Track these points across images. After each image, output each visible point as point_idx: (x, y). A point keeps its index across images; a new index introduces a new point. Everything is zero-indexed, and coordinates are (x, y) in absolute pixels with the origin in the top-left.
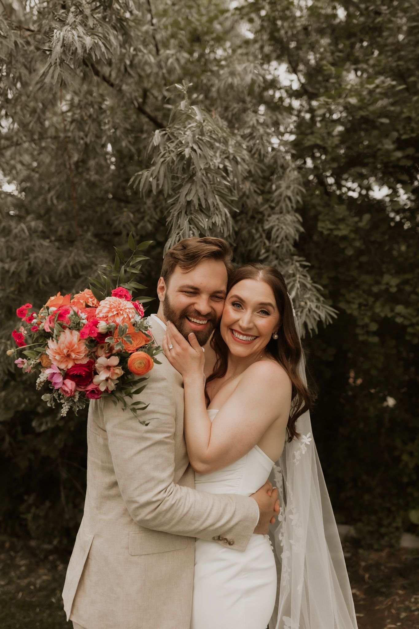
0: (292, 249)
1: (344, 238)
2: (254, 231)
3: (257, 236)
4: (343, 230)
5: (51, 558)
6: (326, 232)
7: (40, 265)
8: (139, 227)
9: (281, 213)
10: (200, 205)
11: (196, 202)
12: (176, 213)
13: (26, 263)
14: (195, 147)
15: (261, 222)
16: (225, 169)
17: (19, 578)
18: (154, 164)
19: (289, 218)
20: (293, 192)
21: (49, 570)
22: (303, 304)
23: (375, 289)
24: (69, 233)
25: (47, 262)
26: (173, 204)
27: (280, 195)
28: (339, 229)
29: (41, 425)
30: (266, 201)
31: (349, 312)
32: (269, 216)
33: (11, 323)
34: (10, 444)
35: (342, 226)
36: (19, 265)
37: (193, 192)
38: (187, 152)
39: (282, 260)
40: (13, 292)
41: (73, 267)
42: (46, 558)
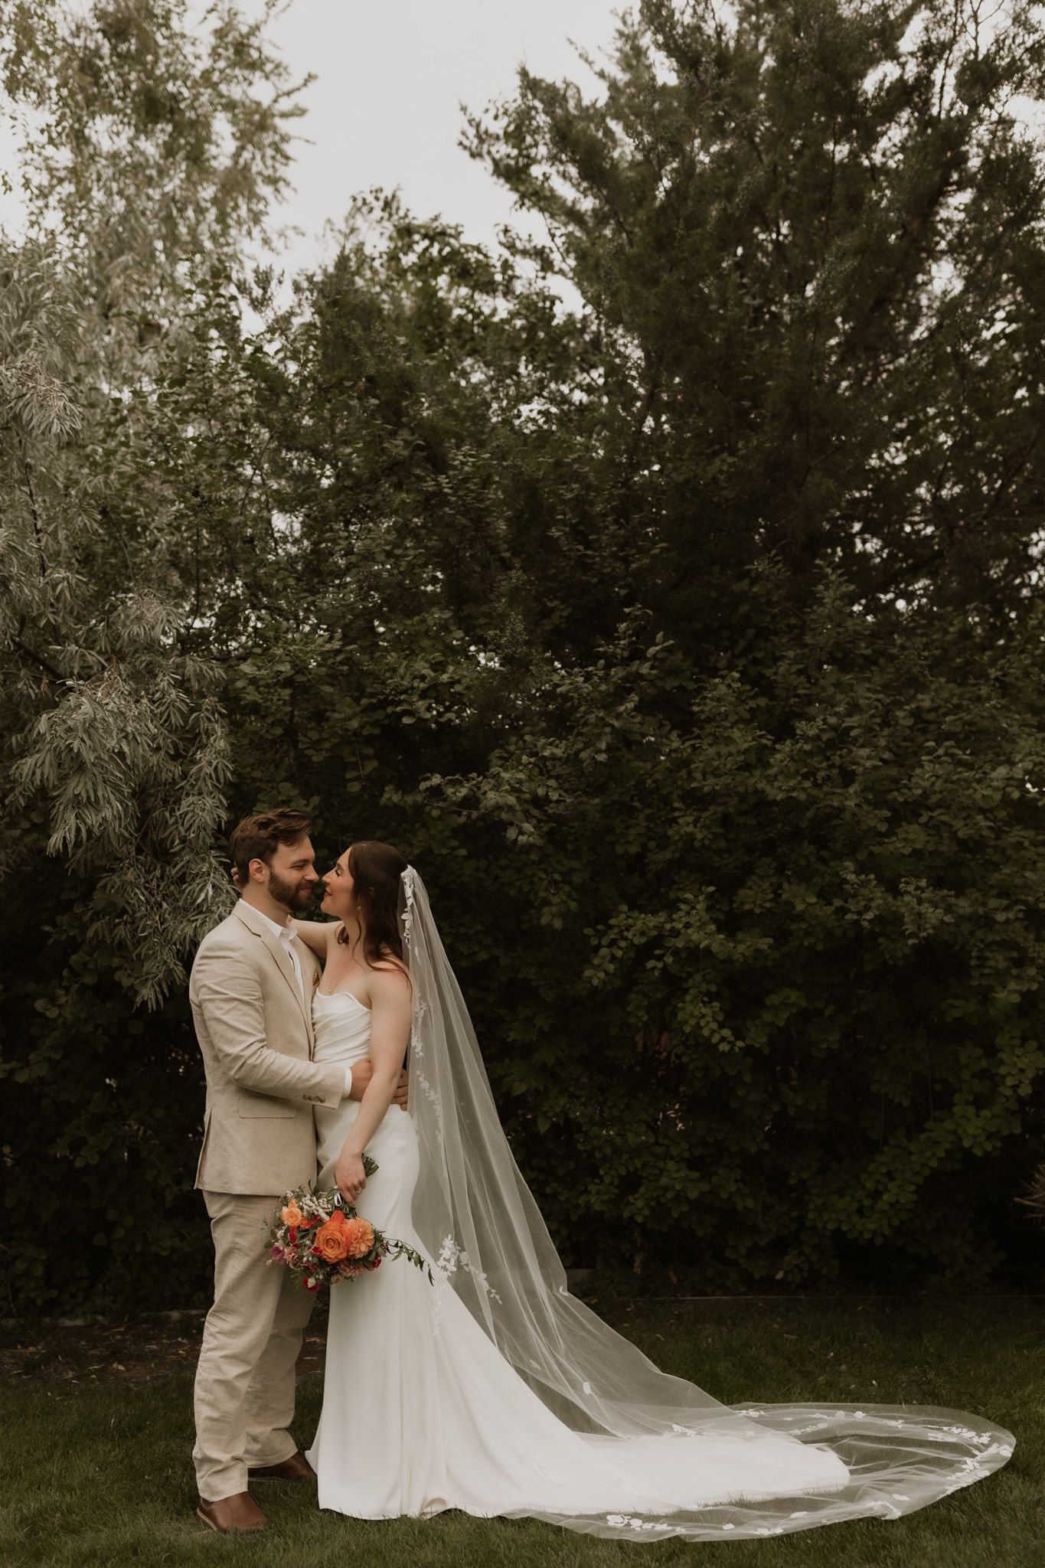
0: (210, 841)
2: (167, 814)
3: (171, 821)
8: (7, 802)
9: (200, 794)
10: (89, 798)
11: (84, 794)
12: (63, 805)
14: (85, 738)
15: (178, 801)
16: (121, 755)
18: (38, 751)
19: (209, 802)
20: (216, 769)
22: (214, 908)
26: (60, 796)
27: (201, 769)
30: (184, 776)
32: (188, 795)
37: (81, 785)
38: (76, 744)
39: (197, 854)
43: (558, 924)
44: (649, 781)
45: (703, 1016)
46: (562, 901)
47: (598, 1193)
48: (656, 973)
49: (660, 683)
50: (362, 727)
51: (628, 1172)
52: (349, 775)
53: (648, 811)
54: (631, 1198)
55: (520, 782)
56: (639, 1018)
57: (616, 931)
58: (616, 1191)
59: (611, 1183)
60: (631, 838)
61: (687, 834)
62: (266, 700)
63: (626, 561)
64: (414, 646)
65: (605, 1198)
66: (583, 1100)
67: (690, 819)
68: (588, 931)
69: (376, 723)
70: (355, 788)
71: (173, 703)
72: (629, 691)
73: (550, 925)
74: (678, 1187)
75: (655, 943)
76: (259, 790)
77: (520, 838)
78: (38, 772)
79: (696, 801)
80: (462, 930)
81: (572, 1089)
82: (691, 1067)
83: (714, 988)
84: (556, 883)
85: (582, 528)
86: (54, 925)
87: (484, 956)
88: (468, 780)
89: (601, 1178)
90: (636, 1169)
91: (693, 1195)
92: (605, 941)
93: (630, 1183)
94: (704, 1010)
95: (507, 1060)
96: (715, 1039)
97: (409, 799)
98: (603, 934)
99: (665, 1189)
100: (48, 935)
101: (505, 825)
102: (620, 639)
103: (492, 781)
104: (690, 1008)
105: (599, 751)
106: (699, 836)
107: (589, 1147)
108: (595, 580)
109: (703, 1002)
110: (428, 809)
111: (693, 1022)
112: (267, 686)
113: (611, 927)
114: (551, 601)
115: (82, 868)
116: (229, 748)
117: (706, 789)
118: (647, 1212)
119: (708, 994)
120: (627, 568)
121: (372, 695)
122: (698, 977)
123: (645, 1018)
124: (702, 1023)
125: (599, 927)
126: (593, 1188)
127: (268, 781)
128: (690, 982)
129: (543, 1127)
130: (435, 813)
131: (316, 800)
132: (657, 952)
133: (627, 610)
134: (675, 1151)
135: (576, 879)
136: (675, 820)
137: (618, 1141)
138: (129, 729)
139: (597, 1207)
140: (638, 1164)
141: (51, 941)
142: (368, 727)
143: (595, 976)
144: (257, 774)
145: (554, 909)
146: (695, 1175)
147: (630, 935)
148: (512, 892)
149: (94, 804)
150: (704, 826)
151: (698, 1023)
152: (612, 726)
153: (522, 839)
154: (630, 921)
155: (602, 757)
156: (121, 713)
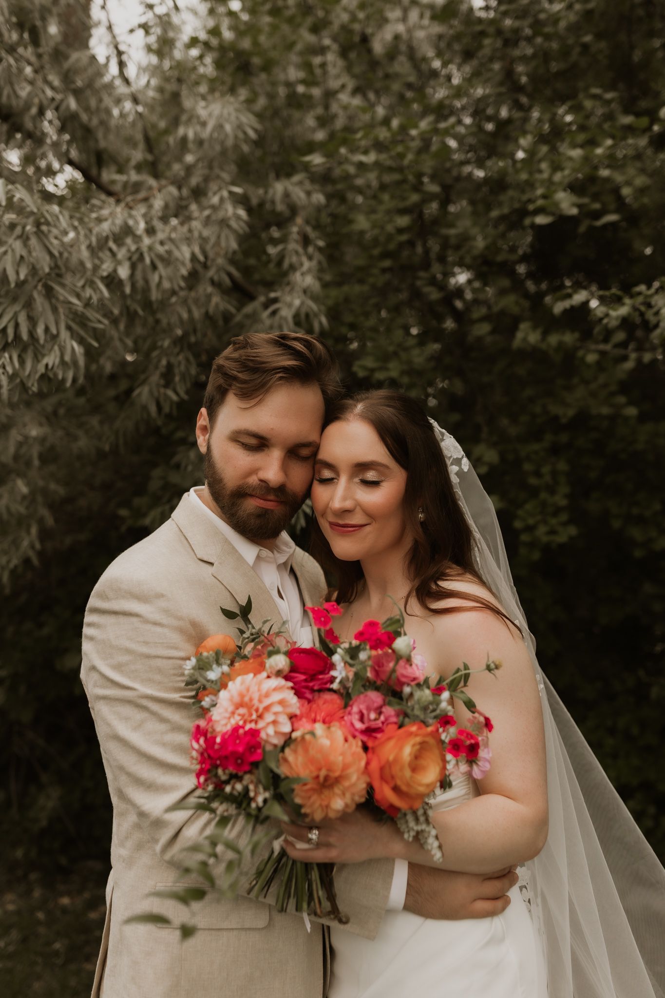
4: (391, 372)
28: (387, 369)
35: (392, 364)
52: (476, 315)
70: (482, 328)
71: (224, 223)
80: (636, 511)
97: (553, 339)
110: (580, 353)
115: (121, 441)
116: (319, 286)
130: (591, 358)
156: (127, 231)
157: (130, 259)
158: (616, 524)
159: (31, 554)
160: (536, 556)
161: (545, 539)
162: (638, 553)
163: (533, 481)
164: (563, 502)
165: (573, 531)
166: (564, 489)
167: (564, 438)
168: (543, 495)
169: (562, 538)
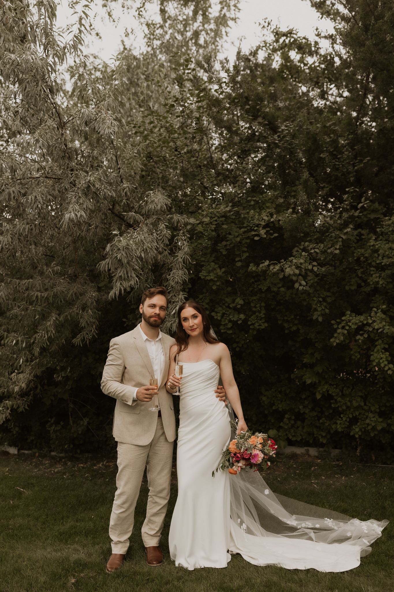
0: (180, 288)
1: (212, 280)
4: (212, 276)
5: (63, 460)
6: (202, 277)
7: (59, 293)
9: (177, 269)
10: (125, 277)
11: (123, 276)
12: (115, 280)
13: (53, 292)
14: (123, 253)
16: (141, 258)
17: (45, 469)
18: (107, 258)
19: (180, 272)
21: (62, 465)
23: (231, 306)
24: (75, 272)
25: (62, 291)
26: (115, 275)
29: (59, 376)
31: (215, 317)
32: (173, 269)
33: (45, 322)
34: (40, 390)
35: (211, 274)
36: (48, 294)
37: (122, 272)
38: (119, 256)
40: (45, 307)
41: (75, 294)
42: (61, 460)
43: (320, 319)
44: (362, 258)
45: (381, 358)
46: (322, 309)
47: (340, 424)
48: (360, 341)
49: (369, 216)
50: (242, 240)
51: (353, 416)
52: (237, 260)
53: (362, 270)
54: (354, 427)
55: (301, 264)
56: (356, 357)
57: (345, 322)
58: (348, 424)
59: (346, 420)
60: (352, 283)
61: (376, 282)
62: (204, 230)
63: (354, 165)
64: (264, 206)
65: (344, 426)
66: (335, 386)
67: (378, 275)
68: (333, 322)
69: (248, 238)
70: (239, 264)
71: (165, 235)
72: (350, 223)
73: (317, 319)
74: (373, 424)
75: (361, 328)
76: (203, 266)
77: (300, 287)
78: (107, 266)
79: (381, 268)
80: (286, 318)
81: (330, 382)
82: (378, 377)
83: (387, 346)
84: (320, 302)
85: (335, 153)
86: (127, 319)
87: (294, 328)
88: (280, 263)
89: (342, 418)
90: (356, 415)
91: (379, 428)
92: (340, 326)
93: (354, 421)
94: (382, 356)
95: (305, 369)
96: (386, 369)
97: (260, 269)
98: (339, 323)
99: (368, 425)
100: (125, 322)
101: (293, 282)
102: (345, 201)
103: (290, 263)
104: (376, 355)
105: (336, 249)
106: (381, 283)
107: (337, 406)
108: (340, 175)
109: (382, 352)
111: (377, 361)
112: (207, 224)
113: (343, 320)
114: (322, 184)
115: (133, 299)
116: (189, 250)
117: (383, 264)
118: (360, 433)
119: (384, 348)
120: (354, 168)
121: (246, 227)
122: (380, 341)
123: (359, 357)
124: (381, 361)
125: (338, 320)
126: (339, 422)
127: (207, 262)
128: (377, 343)
129: (318, 396)
131: (223, 270)
132: (361, 332)
133: (347, 189)
134: (373, 409)
135: (329, 300)
136: (372, 275)
137: (349, 404)
138: (145, 247)
139: (340, 430)
140: (357, 413)
141: (125, 325)
142: (245, 240)
143: (334, 341)
144: (203, 259)
145: (319, 313)
146: (381, 420)
147: (350, 324)
148: (305, 304)
149: (128, 279)
150: (383, 278)
151: (379, 361)
152: (342, 238)
153: (301, 288)
154: (351, 318)
155: (337, 252)
156: (142, 241)
157: (143, 250)
158: (280, 322)
159: (94, 334)
160: (255, 333)
161: (258, 327)
162: (286, 332)
163: (254, 309)
164: (264, 316)
165: (266, 325)
166: (263, 312)
167: (263, 295)
168: (257, 314)
169: (263, 327)
